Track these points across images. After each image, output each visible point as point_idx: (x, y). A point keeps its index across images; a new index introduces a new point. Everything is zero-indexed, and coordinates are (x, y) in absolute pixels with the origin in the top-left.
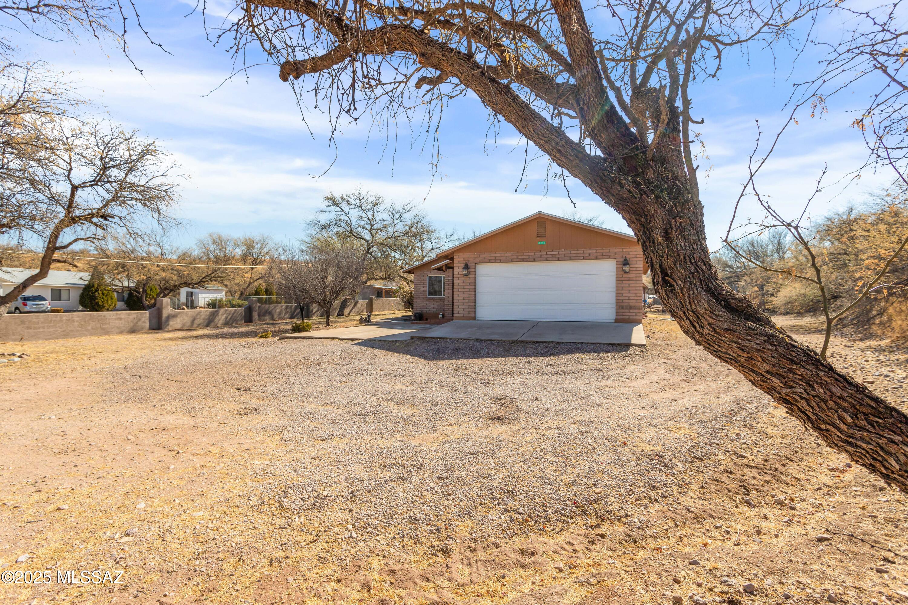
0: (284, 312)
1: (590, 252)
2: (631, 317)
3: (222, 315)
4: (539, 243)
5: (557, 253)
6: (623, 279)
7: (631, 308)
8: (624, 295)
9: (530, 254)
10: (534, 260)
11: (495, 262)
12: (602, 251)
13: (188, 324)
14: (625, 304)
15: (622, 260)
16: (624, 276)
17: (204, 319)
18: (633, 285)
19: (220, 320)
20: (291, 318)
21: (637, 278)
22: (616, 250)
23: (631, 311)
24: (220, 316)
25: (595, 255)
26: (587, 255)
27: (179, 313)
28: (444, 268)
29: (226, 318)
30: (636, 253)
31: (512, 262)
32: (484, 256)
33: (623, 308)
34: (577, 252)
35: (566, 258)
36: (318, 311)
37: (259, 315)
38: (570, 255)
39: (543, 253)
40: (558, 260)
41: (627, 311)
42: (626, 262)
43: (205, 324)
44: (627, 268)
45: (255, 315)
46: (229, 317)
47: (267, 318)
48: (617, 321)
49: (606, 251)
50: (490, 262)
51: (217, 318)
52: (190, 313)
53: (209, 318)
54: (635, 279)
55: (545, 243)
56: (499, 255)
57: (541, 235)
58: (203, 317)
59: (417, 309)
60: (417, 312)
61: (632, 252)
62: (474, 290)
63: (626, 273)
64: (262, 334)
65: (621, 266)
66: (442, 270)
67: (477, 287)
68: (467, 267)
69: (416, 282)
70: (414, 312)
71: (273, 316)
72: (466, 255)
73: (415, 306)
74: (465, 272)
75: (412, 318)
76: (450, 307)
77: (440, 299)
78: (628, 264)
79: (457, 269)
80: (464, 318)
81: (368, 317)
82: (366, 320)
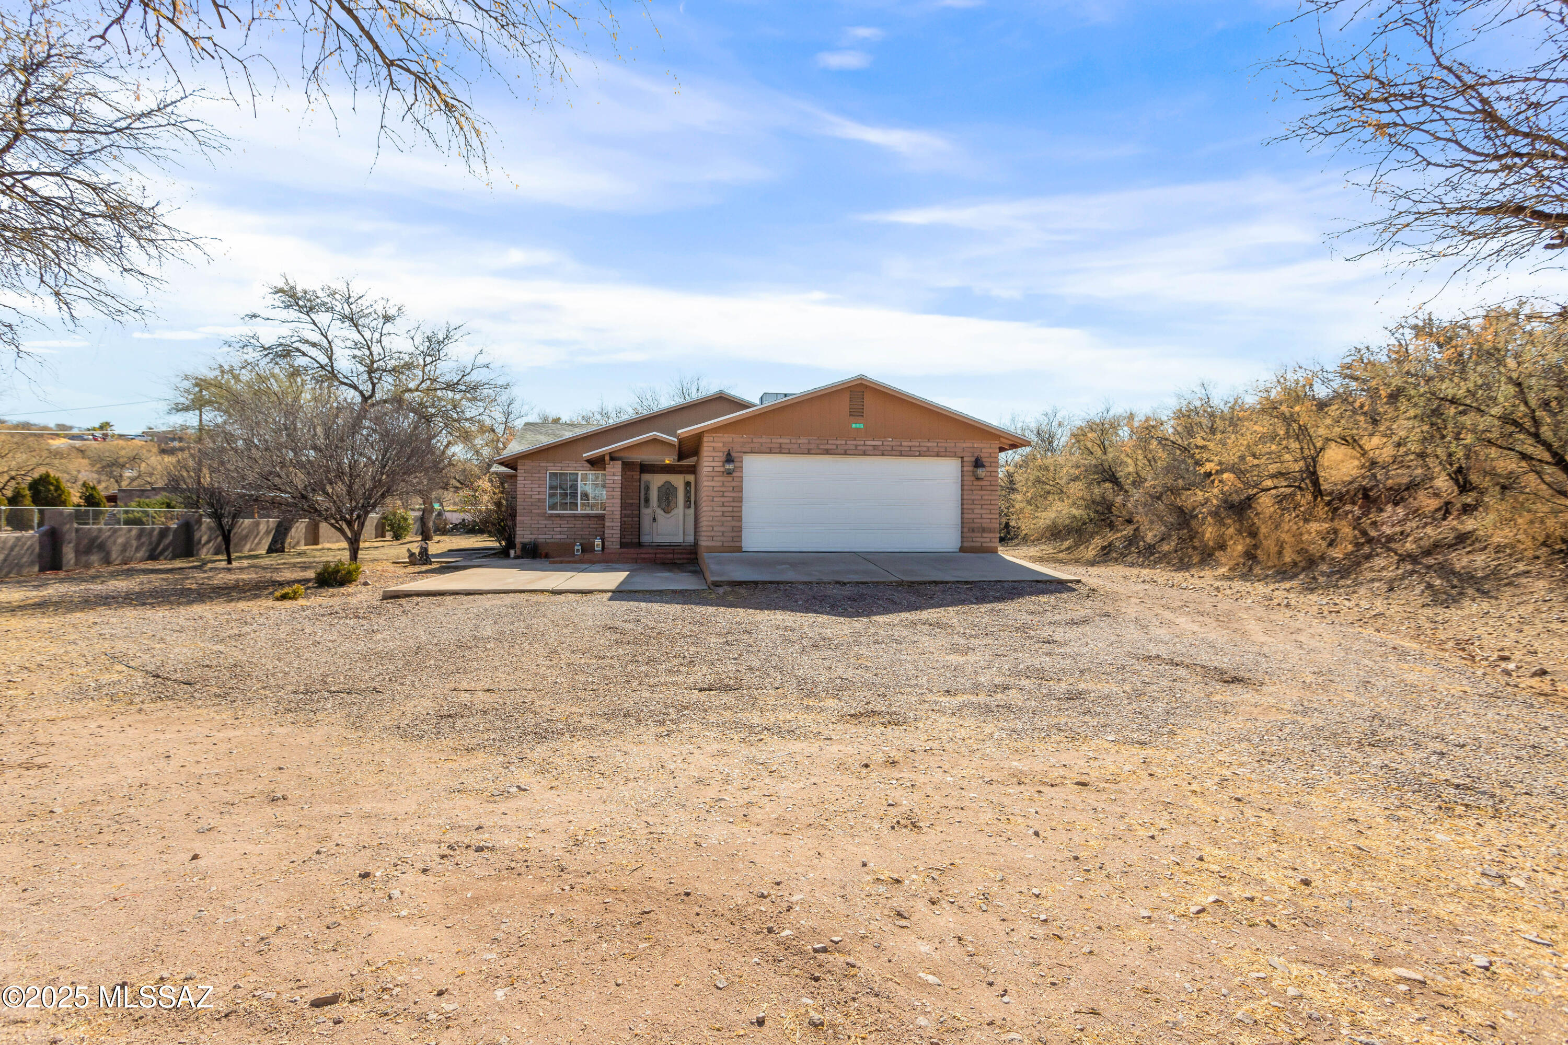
0: (135, 543)
1: (929, 444)
2: (985, 545)
4: (854, 426)
5: (880, 443)
6: (973, 488)
7: (984, 530)
8: (976, 511)
9: (839, 442)
10: (845, 453)
11: (781, 453)
12: (946, 445)
14: (976, 525)
15: (973, 459)
16: (975, 483)
18: (986, 497)
20: (153, 557)
21: (992, 488)
22: (964, 445)
23: (985, 535)
25: (936, 449)
26: (925, 449)
28: (607, 458)
30: (990, 451)
31: (809, 453)
32: (761, 440)
33: (973, 531)
34: (910, 444)
35: (894, 453)
36: (208, 542)
37: (78, 552)
38: (900, 448)
39: (859, 443)
40: (883, 455)
41: (979, 535)
42: (978, 463)
44: (981, 472)
45: (69, 553)
47: (94, 558)
48: (962, 550)
49: (950, 444)
50: (770, 452)
54: (989, 488)
55: (862, 426)
56: (788, 441)
57: (857, 413)
59: (523, 535)
60: (526, 540)
61: (985, 448)
62: (740, 500)
63: (978, 479)
64: (287, 590)
65: (971, 469)
66: (596, 463)
67: (745, 495)
68: (729, 459)
69: (522, 482)
70: (518, 540)
71: (108, 554)
72: (728, 437)
73: (519, 530)
74: (727, 467)
75: (512, 553)
76: (617, 531)
77: (575, 517)
78: (983, 466)
79: (710, 461)
80: (724, 549)
81: (424, 551)
82: (422, 558)
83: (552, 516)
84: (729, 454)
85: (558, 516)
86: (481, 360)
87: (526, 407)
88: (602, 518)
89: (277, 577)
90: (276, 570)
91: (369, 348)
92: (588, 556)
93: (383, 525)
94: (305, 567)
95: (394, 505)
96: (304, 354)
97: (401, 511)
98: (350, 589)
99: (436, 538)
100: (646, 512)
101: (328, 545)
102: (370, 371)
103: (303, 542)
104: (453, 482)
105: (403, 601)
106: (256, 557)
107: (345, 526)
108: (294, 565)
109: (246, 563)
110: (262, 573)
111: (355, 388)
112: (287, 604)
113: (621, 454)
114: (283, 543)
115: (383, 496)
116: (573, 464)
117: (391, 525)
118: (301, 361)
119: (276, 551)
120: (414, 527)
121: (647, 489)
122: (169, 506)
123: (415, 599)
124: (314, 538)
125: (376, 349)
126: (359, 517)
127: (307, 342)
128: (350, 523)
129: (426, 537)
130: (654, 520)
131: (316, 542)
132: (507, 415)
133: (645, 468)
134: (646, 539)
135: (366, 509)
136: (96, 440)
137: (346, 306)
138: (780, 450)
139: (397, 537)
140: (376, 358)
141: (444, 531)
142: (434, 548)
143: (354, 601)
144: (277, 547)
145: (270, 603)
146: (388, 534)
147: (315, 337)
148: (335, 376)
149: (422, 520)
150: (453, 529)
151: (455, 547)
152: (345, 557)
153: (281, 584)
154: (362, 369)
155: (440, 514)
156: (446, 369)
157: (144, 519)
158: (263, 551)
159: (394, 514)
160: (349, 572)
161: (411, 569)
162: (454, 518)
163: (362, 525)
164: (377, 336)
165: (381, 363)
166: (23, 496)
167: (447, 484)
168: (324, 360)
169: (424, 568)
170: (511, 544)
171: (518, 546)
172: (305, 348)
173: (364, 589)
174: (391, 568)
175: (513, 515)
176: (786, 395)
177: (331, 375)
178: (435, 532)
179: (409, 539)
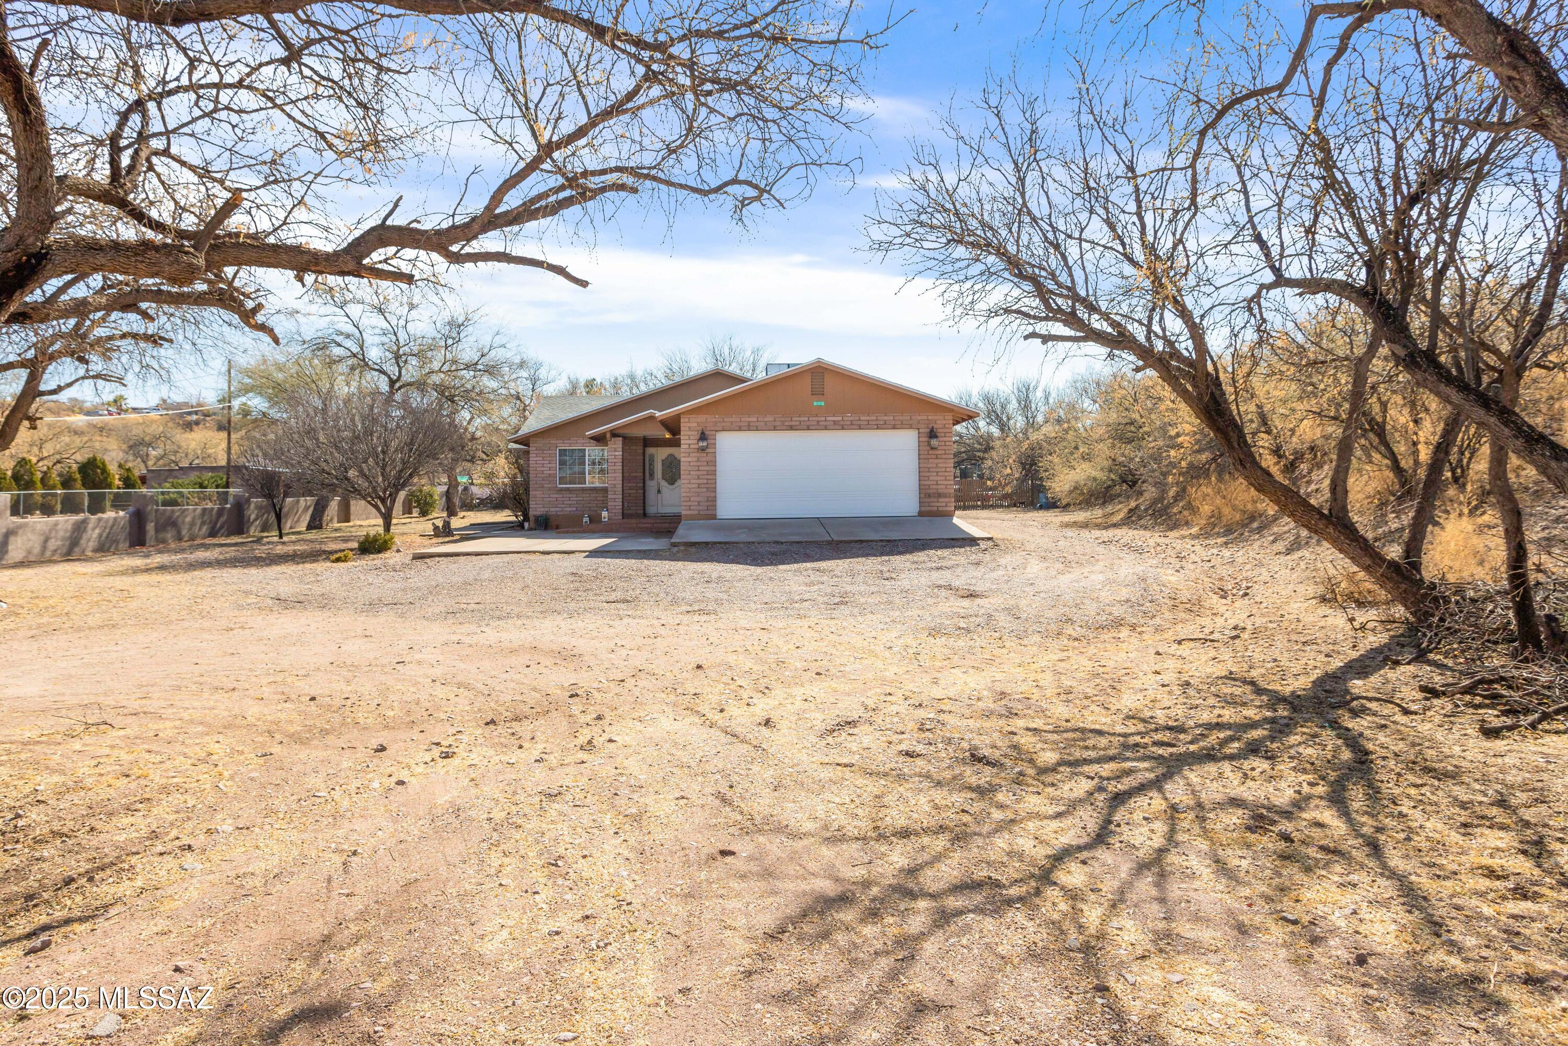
0: (199, 522)
1: (886, 418)
2: (940, 509)
3: (94, 529)
4: (815, 404)
5: (840, 418)
6: (928, 456)
7: (939, 495)
8: (931, 478)
9: (802, 419)
10: (808, 429)
11: (749, 430)
12: (902, 418)
13: (37, 550)
14: (932, 491)
15: (929, 430)
16: (931, 452)
17: (63, 539)
18: (941, 466)
19: (89, 540)
21: (946, 457)
22: (921, 418)
23: (942, 500)
24: (90, 532)
25: (893, 423)
26: (882, 422)
27: (20, 527)
28: (608, 435)
29: (100, 536)
30: (945, 423)
31: (775, 430)
32: (731, 420)
33: (929, 496)
34: (868, 418)
35: (853, 427)
36: (256, 520)
37: (157, 530)
38: (858, 423)
39: (821, 419)
40: (843, 429)
41: (935, 500)
42: (932, 434)
43: (65, 551)
44: (934, 442)
45: (150, 527)
46: (105, 535)
48: (921, 514)
49: (906, 417)
50: (740, 429)
51: (85, 537)
52: (39, 527)
53: (71, 537)
54: (944, 457)
55: (823, 404)
56: (755, 420)
57: (818, 392)
58: (61, 534)
59: (536, 508)
60: (538, 513)
61: (940, 421)
62: (714, 473)
63: (932, 448)
64: (337, 556)
65: (926, 439)
66: (600, 439)
67: (718, 468)
68: (703, 437)
69: (534, 459)
70: (532, 513)
71: (179, 532)
72: (702, 418)
73: (532, 504)
74: (701, 444)
75: (526, 525)
76: (619, 503)
77: (583, 490)
78: (936, 437)
79: (688, 438)
80: (699, 517)
81: (447, 524)
82: (445, 532)
83: (561, 490)
84: (703, 433)
85: (568, 489)
86: (498, 340)
87: (553, 373)
88: (605, 490)
89: (324, 547)
90: (321, 543)
91: (395, 334)
92: (593, 526)
93: (410, 502)
94: (346, 540)
95: (421, 482)
96: (340, 345)
97: (426, 489)
98: (387, 554)
99: (462, 514)
100: (651, 485)
101: (358, 523)
102: (397, 357)
103: (336, 519)
104: (480, 454)
105: (428, 560)
106: (299, 533)
107: (379, 503)
108: (336, 538)
109: (293, 537)
110: (312, 545)
111: (383, 372)
112: (341, 565)
113: (621, 432)
114: (320, 520)
115: (411, 476)
116: (581, 441)
117: (418, 501)
118: (337, 351)
119: (315, 528)
120: (440, 502)
121: (652, 463)
122: (201, 486)
123: (437, 559)
124: (345, 516)
125: (402, 336)
126: (390, 495)
127: (342, 334)
128: (383, 501)
129: (452, 512)
130: (659, 491)
131: (347, 520)
132: (534, 381)
133: (647, 442)
134: (651, 510)
135: (398, 487)
136: (111, 414)
137: (374, 297)
138: (749, 428)
139: (424, 513)
140: (402, 342)
141: (469, 506)
142: (456, 523)
143: (391, 562)
144: (315, 524)
145: (329, 564)
146: (414, 510)
147: (350, 329)
148: (367, 365)
149: (448, 494)
150: (479, 504)
151: (479, 521)
152: (381, 530)
153: (331, 553)
154: (389, 355)
155: (466, 489)
156: (467, 352)
157: (179, 500)
158: (302, 527)
159: (421, 491)
160: (385, 542)
161: (435, 540)
162: (480, 492)
163: (393, 502)
164: (402, 322)
165: (406, 348)
166: (75, 480)
167: (473, 457)
168: (355, 349)
169: (447, 539)
170: (526, 518)
171: (532, 518)
172: (339, 339)
173: (397, 555)
174: (419, 540)
175: (527, 490)
176: (789, 366)
177: (362, 363)
178: (461, 508)
179: (435, 515)
